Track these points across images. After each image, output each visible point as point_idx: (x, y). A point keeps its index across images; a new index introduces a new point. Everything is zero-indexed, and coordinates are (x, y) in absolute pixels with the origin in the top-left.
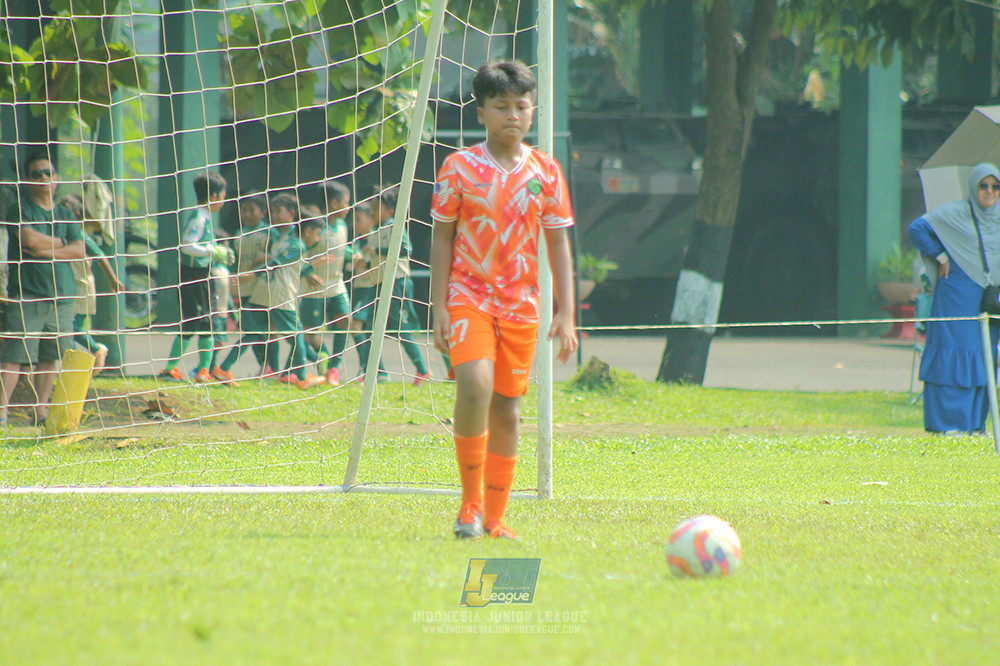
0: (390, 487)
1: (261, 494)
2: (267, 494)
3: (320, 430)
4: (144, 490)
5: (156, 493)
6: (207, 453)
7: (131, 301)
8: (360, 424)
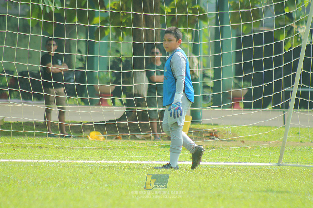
0: (294, 164)
1: (249, 166)
2: (251, 166)
3: (270, 144)
4: (208, 163)
5: (212, 165)
6: (230, 151)
7: (204, 98)
8: (284, 142)
